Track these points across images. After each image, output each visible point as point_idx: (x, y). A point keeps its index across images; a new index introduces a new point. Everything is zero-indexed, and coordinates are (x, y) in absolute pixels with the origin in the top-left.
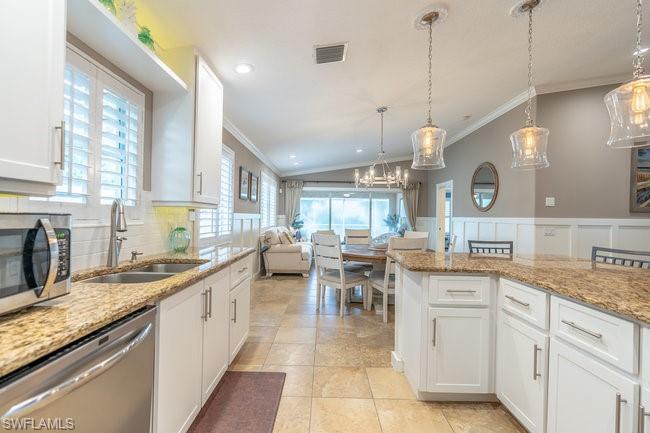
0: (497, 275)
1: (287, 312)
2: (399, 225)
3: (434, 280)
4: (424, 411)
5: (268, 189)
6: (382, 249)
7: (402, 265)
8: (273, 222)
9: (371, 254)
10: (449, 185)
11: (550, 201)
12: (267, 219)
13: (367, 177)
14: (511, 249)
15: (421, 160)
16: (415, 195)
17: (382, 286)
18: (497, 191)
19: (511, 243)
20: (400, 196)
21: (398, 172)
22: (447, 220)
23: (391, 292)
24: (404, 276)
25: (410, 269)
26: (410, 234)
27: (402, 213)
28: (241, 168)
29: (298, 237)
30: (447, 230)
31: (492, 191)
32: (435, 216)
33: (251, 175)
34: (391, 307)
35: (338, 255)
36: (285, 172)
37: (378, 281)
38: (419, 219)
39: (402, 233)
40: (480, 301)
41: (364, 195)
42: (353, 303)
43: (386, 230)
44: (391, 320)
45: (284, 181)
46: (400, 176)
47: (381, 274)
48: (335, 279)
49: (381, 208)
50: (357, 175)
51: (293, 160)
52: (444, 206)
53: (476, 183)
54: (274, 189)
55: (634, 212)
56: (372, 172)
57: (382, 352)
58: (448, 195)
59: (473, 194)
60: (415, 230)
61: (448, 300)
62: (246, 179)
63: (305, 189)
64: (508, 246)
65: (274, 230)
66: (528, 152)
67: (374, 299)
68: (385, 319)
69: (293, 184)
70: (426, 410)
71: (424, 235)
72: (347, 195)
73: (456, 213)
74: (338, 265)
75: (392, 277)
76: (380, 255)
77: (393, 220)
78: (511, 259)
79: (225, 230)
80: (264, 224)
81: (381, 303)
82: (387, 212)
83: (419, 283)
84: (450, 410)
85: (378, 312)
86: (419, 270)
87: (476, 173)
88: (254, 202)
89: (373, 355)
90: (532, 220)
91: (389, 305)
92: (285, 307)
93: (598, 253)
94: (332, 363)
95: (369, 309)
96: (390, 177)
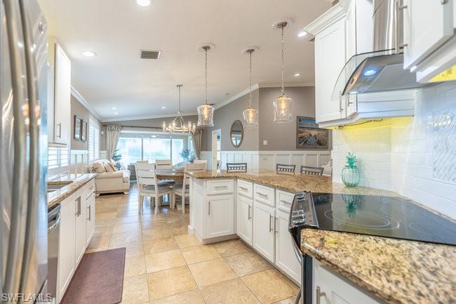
0: (236, 178)
1: (117, 217)
2: (189, 157)
3: (209, 183)
4: (205, 249)
5: (94, 131)
6: (181, 171)
7: (193, 177)
8: (97, 157)
9: (173, 174)
10: (219, 131)
11: (265, 143)
12: (93, 154)
13: (170, 127)
14: (246, 167)
15: (202, 122)
16: (199, 137)
17: (181, 192)
18: (243, 136)
19: (246, 164)
20: (190, 137)
21: (190, 125)
22: (219, 153)
23: (187, 195)
24: (194, 183)
25: (197, 178)
26: (196, 161)
27: (192, 149)
28: (75, 117)
29: (118, 166)
30: (218, 159)
31: (240, 136)
32: (211, 150)
33: (82, 121)
34: (187, 205)
35: (154, 176)
36: (105, 118)
37: (178, 190)
38: (202, 152)
39: (192, 162)
40: (229, 191)
41: (167, 137)
42: (163, 206)
43: (182, 160)
44: (187, 211)
45: (105, 126)
46: (190, 127)
47: (181, 186)
48: (152, 191)
49: (179, 146)
50: (164, 125)
51: (113, 111)
52: (217, 144)
53: (233, 131)
54: (97, 131)
55: (298, 148)
56: (174, 124)
57: (182, 228)
58: (218, 137)
59: (231, 137)
60: (200, 159)
61: (215, 192)
62: (79, 124)
63: (122, 131)
64: (244, 165)
65: (100, 162)
66: (250, 120)
67: (176, 202)
68: (183, 212)
69: (113, 127)
70: (206, 248)
71: (205, 161)
72: (154, 136)
73: (223, 149)
74: (154, 182)
75: (187, 187)
76: (179, 174)
77: (186, 153)
78: (246, 172)
79: (65, 163)
80: (91, 158)
81: (181, 204)
82: (181, 148)
83: (202, 185)
84: (217, 246)
85: (179, 208)
86: (202, 178)
87: (233, 126)
88: (84, 142)
89: (178, 230)
90: (258, 152)
91: (185, 205)
92: (116, 213)
93: (279, 166)
94: (154, 238)
95: (174, 207)
96: (184, 127)
